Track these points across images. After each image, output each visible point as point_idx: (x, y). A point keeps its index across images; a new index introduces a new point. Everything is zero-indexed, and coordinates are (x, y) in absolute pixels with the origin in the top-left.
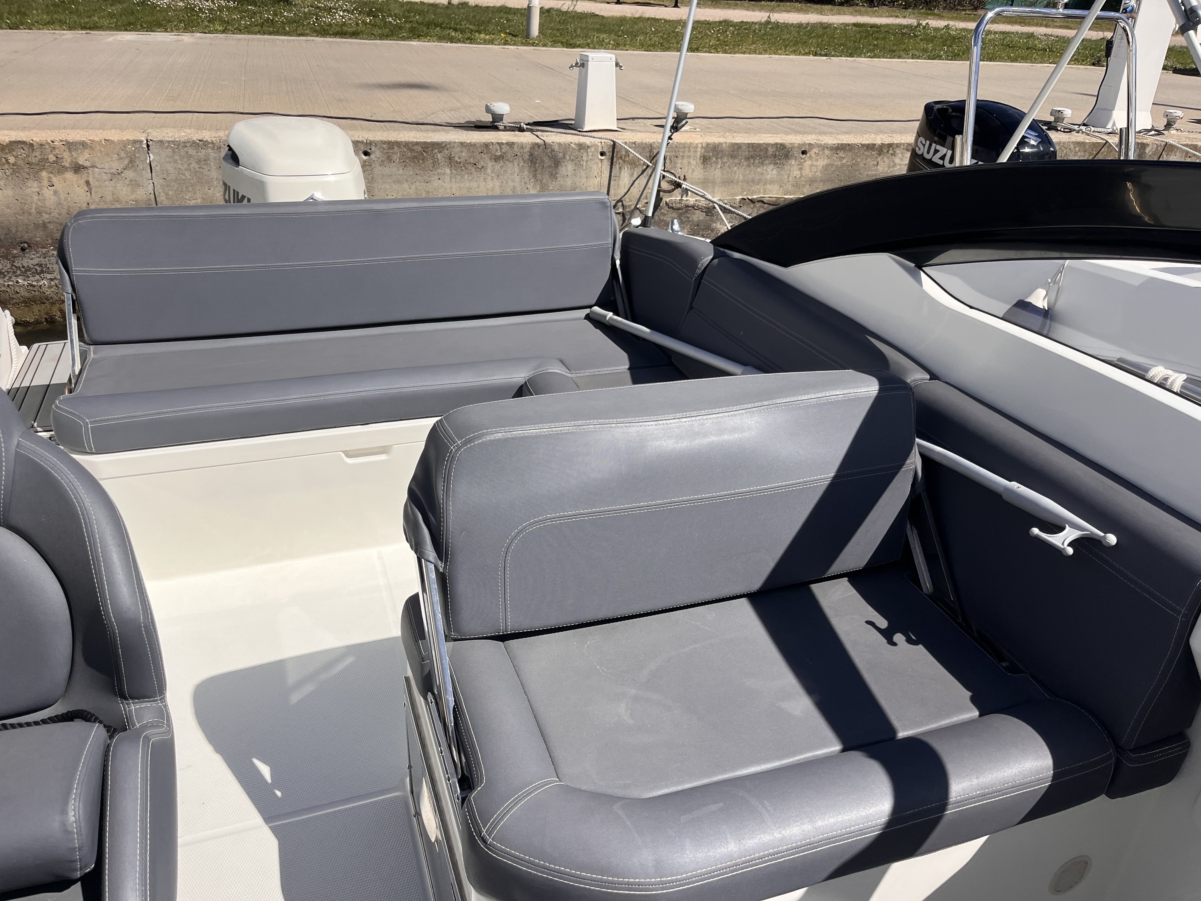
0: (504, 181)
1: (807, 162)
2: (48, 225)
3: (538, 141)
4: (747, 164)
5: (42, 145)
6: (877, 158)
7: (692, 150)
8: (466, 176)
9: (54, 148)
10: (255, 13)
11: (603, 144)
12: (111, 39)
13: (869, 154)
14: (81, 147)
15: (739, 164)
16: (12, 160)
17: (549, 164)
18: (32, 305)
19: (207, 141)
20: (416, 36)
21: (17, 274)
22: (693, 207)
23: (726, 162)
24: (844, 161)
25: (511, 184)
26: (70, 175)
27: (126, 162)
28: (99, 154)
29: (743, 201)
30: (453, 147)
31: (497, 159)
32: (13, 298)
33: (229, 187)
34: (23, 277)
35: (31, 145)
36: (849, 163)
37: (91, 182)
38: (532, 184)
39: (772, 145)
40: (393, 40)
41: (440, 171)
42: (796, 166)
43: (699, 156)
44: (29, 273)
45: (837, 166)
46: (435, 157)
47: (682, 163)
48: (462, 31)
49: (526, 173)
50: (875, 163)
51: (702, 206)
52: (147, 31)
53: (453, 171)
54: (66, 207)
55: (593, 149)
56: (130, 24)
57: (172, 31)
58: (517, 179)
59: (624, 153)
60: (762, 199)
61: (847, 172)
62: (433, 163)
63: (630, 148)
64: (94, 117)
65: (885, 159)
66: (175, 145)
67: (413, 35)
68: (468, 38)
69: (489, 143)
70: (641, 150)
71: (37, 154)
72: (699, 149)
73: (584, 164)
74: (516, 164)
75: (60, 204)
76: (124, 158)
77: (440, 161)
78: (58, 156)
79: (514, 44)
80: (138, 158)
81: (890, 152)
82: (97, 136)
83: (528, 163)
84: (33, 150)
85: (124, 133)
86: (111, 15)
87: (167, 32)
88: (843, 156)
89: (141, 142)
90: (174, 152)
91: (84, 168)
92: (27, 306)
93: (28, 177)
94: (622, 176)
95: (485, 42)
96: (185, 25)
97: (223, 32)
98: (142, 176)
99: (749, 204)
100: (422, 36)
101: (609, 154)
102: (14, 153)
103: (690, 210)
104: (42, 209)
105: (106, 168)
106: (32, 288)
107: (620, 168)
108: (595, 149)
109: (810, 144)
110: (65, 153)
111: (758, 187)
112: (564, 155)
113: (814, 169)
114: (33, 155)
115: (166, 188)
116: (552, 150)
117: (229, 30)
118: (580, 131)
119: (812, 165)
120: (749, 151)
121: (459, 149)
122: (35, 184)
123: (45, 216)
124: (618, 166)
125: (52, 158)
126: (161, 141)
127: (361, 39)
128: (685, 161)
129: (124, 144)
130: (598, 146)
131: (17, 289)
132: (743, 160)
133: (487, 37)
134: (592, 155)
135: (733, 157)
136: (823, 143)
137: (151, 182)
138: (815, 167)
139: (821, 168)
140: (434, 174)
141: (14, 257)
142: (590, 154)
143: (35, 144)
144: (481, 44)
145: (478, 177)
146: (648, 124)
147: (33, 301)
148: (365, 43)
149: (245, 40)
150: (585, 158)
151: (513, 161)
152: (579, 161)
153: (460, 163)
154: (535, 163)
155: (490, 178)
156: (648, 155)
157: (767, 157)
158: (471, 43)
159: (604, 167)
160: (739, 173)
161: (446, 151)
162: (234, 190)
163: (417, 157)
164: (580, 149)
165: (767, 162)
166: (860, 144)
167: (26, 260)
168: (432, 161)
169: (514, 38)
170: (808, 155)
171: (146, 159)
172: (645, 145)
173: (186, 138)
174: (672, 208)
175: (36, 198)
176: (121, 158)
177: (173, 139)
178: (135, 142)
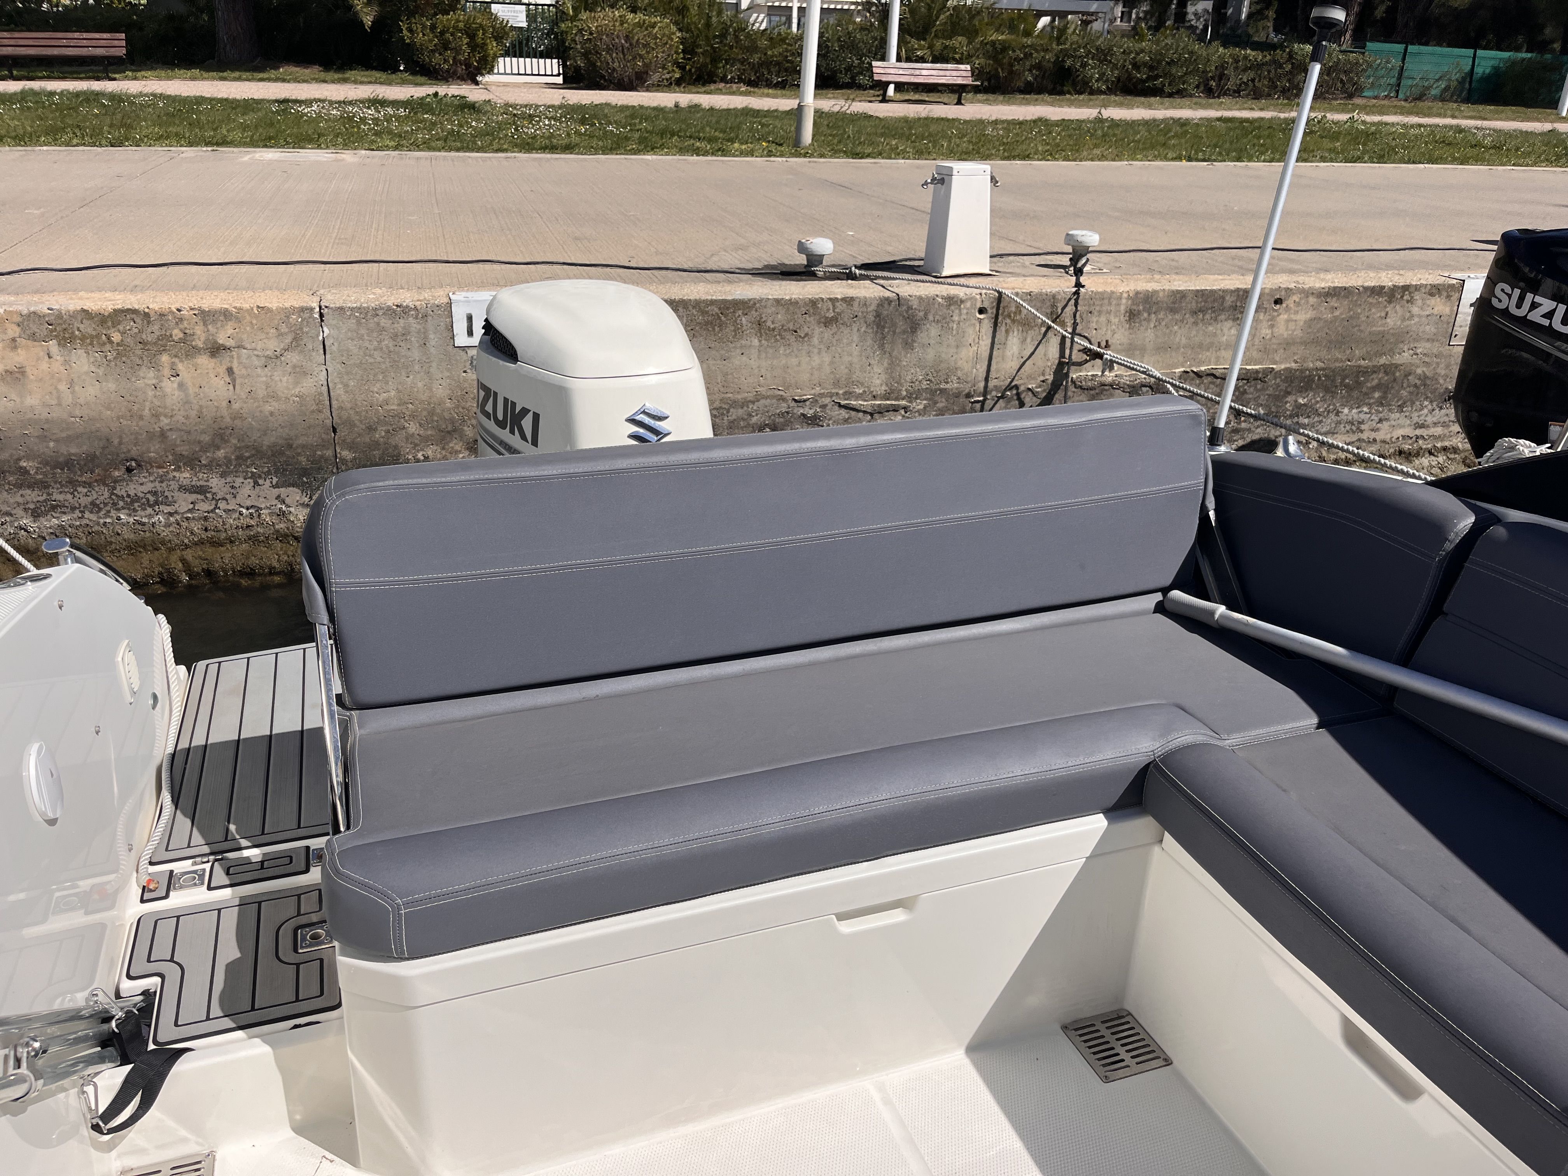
0: (837, 355)
1: (1282, 316)
2: (169, 434)
3: (887, 294)
4: (1193, 320)
5: (162, 315)
6: (1386, 307)
7: (1114, 302)
8: (782, 348)
9: (181, 320)
10: (434, 124)
11: (984, 296)
12: (246, 158)
13: (1374, 301)
14: (222, 318)
15: (1182, 321)
16: (116, 337)
17: (903, 328)
18: (140, 552)
19: (407, 306)
20: (649, 149)
21: (120, 506)
22: (1111, 386)
23: (1163, 319)
24: (1337, 313)
25: (846, 359)
26: (203, 360)
27: (288, 339)
28: (248, 328)
29: (1185, 375)
30: (765, 307)
31: (828, 322)
32: (111, 543)
33: (496, 394)
34: (126, 511)
35: (147, 315)
36: (1343, 316)
37: (235, 370)
38: (877, 359)
39: (1232, 292)
40: (620, 154)
41: (743, 342)
42: (1264, 323)
43: (1123, 312)
44: (136, 505)
45: (1326, 321)
46: (738, 322)
47: (1097, 321)
48: (710, 140)
49: (869, 342)
50: (1383, 314)
51: (1125, 384)
52: (293, 148)
53: (763, 342)
54: (197, 407)
55: (968, 304)
56: (270, 138)
57: (327, 147)
58: (855, 351)
59: (1013, 309)
60: (1214, 372)
61: (1340, 329)
62: (734, 331)
63: (1024, 301)
64: (236, 271)
65: (1398, 307)
66: (361, 313)
67: (646, 147)
68: (719, 150)
69: (817, 300)
70: (1039, 304)
71: (156, 328)
72: (1124, 301)
73: (955, 326)
74: (856, 329)
75: (187, 402)
76: (286, 334)
77: (745, 328)
78: (187, 331)
79: (781, 156)
80: (307, 333)
81: (1405, 298)
82: (246, 301)
83: (873, 328)
84: (149, 322)
85: (286, 296)
86: (244, 128)
87: (321, 148)
88: (1336, 305)
89: (312, 309)
90: (359, 323)
91: (226, 348)
92: (132, 554)
93: (140, 362)
94: (1009, 343)
95: (742, 154)
96: (344, 140)
97: (396, 148)
98: (310, 360)
99: (1193, 379)
100: (657, 148)
101: (992, 312)
102: (121, 328)
103: (1106, 390)
104: (160, 410)
105: (258, 348)
106: (140, 527)
107: (1007, 331)
108: (972, 305)
109: (1287, 289)
110: (197, 328)
111: (1208, 354)
112: (926, 314)
113: (1292, 326)
114: (149, 330)
115: (345, 377)
116: (908, 308)
117: (402, 146)
118: (936, 277)
119: (1288, 321)
120: (1197, 302)
121: (774, 309)
122: (151, 374)
123: (165, 421)
124: (1003, 329)
125: (177, 334)
126: (341, 309)
127: (577, 154)
128: (1103, 319)
129: (286, 313)
130: (976, 300)
131: (118, 529)
132: (1187, 316)
133: (743, 147)
134: (967, 313)
135: (1173, 310)
136: (1306, 287)
137: (323, 368)
138: (1294, 323)
139: (1302, 323)
140: (735, 348)
141: (115, 481)
142: (965, 311)
143: (152, 314)
144: (737, 156)
145: (799, 350)
146: (1027, 263)
147: (140, 547)
148: (585, 159)
149: (426, 159)
150: (956, 318)
151: (850, 325)
152: (948, 323)
153: (774, 329)
154: (884, 327)
155: (816, 351)
156: (1049, 311)
157: (1223, 310)
158: (725, 156)
159: (983, 331)
160: (1181, 334)
161: (753, 312)
162: (506, 400)
163: (712, 323)
164: (950, 305)
165: (1223, 317)
166: (1363, 286)
167: (132, 486)
168: (733, 328)
169: (779, 148)
170: (1284, 305)
171: (318, 336)
172: (1044, 297)
173: (377, 303)
174: (1081, 387)
175: (150, 393)
176: (281, 334)
177: (358, 305)
178: (302, 310)
